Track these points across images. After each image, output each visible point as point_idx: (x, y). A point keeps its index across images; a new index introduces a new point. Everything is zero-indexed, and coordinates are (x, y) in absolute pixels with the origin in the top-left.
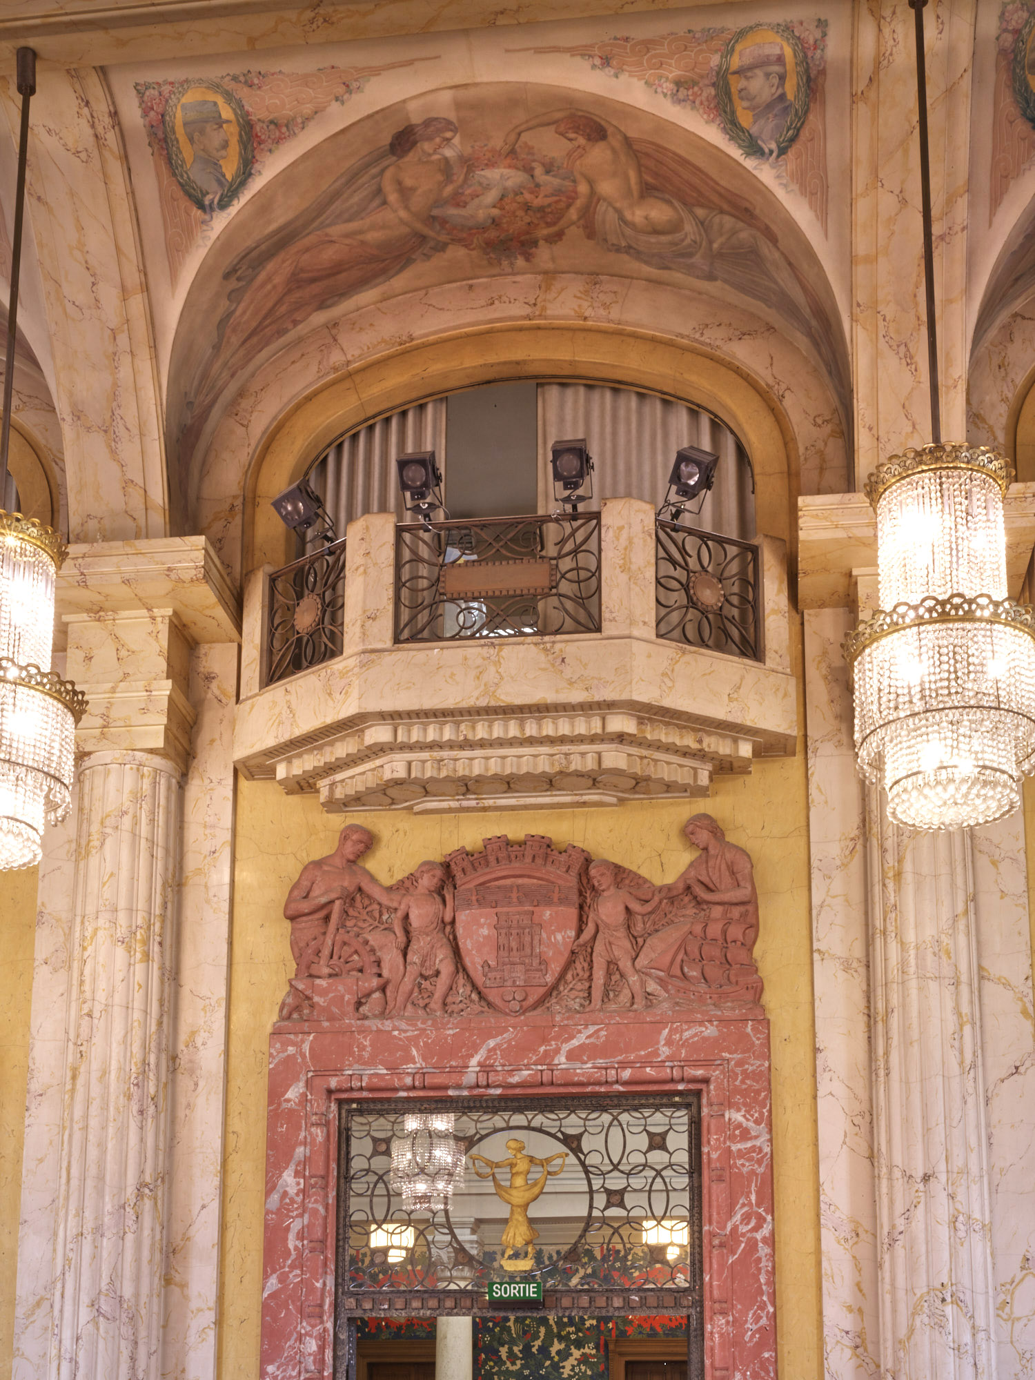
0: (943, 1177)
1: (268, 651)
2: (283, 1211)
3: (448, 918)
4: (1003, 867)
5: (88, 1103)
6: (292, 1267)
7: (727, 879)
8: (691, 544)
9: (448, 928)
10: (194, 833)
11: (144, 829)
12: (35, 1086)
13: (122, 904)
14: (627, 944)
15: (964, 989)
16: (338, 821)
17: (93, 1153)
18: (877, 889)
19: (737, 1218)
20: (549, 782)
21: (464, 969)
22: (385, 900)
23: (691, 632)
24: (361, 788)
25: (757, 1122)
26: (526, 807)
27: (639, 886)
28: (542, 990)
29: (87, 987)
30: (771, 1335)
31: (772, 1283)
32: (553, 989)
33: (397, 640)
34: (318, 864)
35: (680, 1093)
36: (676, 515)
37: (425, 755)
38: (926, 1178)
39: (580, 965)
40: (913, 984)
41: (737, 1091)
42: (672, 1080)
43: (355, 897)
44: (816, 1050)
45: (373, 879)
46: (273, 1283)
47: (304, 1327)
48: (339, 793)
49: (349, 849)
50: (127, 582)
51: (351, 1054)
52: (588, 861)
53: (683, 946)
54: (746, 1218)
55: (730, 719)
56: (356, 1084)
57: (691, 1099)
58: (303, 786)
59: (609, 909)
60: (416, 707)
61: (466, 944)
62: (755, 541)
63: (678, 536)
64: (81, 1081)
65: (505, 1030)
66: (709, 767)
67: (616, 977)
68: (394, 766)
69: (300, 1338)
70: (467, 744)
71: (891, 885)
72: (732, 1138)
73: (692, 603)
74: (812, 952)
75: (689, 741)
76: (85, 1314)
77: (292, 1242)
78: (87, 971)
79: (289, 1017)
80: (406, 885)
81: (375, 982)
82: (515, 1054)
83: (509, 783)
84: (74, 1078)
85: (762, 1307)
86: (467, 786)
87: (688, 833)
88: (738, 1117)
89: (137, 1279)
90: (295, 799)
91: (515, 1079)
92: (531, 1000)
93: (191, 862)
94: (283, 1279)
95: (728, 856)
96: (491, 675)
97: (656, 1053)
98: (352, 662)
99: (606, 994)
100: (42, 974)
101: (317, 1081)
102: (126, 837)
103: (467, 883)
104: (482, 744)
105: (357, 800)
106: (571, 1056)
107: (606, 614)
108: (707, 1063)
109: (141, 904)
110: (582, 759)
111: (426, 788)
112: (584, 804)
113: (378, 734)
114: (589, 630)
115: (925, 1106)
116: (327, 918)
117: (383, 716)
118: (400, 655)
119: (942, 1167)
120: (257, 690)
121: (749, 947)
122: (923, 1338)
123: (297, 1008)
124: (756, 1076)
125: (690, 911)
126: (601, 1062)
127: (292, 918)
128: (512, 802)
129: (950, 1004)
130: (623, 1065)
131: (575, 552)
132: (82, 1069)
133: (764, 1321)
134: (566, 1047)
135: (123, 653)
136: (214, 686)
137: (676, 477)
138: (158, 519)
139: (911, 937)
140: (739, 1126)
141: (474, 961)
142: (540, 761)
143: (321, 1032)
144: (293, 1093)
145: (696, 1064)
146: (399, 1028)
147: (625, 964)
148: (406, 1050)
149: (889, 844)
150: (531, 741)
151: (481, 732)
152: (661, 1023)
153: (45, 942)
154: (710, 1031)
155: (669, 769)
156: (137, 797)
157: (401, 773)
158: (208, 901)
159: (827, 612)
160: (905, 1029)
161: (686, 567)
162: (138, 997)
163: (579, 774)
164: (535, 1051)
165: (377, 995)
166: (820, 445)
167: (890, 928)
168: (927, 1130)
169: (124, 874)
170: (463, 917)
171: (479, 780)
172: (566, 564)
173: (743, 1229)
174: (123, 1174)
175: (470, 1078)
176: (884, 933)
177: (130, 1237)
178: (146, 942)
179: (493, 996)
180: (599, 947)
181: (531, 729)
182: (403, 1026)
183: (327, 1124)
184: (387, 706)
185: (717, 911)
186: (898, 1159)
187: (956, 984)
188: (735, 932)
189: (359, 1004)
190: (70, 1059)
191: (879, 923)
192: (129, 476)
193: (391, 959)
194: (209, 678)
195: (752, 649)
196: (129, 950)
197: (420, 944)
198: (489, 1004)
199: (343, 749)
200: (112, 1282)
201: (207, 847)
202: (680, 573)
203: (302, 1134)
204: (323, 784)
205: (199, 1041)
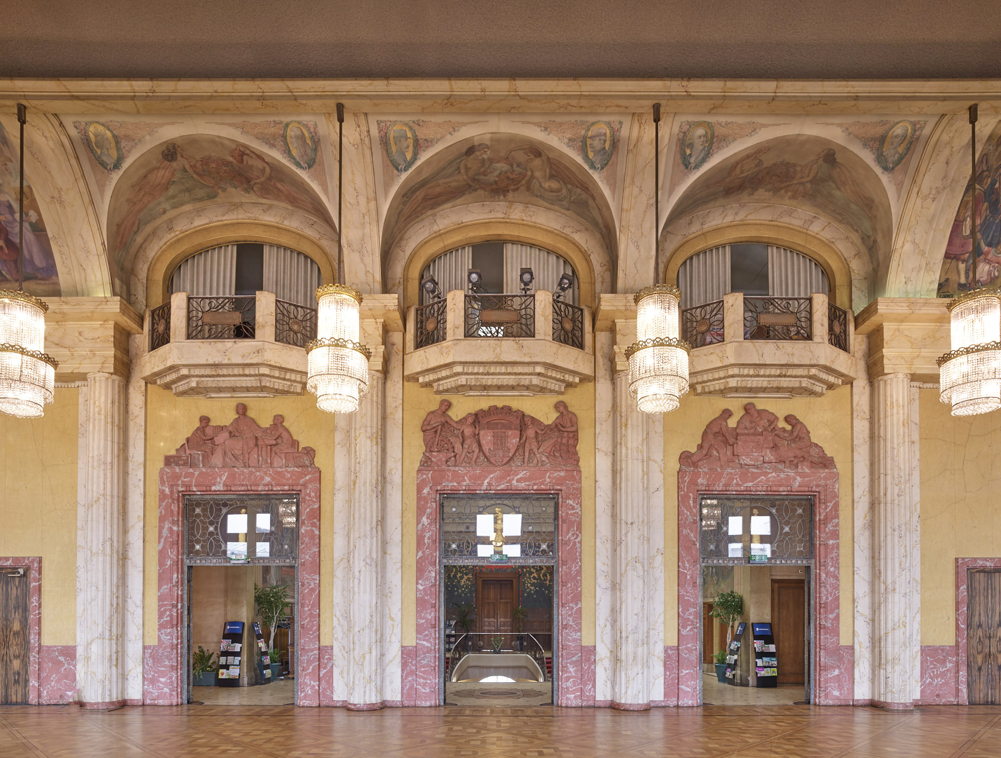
0: (637, 523)
1: (416, 336)
2: (423, 530)
3: (477, 433)
4: (656, 423)
5: (360, 493)
6: (426, 549)
7: (569, 424)
8: (563, 307)
9: (476, 437)
10: (389, 400)
11: (375, 398)
12: (337, 487)
13: (369, 424)
14: (536, 444)
15: (645, 463)
16: (439, 398)
17: (362, 510)
18: (619, 429)
19: (570, 535)
20: (513, 388)
21: (483, 451)
22: (455, 425)
23: (562, 337)
24: (449, 387)
25: (577, 504)
26: (503, 396)
27: (540, 425)
28: (508, 458)
29: (358, 453)
30: (579, 572)
31: (580, 556)
32: (511, 459)
33: (465, 336)
34: (433, 412)
35: (551, 494)
36: (558, 297)
37: (473, 377)
38: (632, 524)
39: (521, 450)
40: (630, 461)
41: (571, 494)
42: (550, 490)
43: (446, 423)
44: (596, 481)
45: (451, 419)
46: (420, 554)
47: (430, 568)
48: (441, 388)
49: (444, 408)
50: (370, 309)
51: (445, 478)
52: (523, 415)
53: (554, 446)
54: (573, 535)
55: (574, 369)
56: (446, 488)
57: (556, 496)
58: (428, 385)
59: (530, 432)
60: (472, 360)
61: (483, 442)
62: (582, 307)
63: (559, 304)
64: (357, 485)
65: (496, 471)
66: (564, 385)
67: (532, 455)
68: (462, 380)
69: (430, 572)
70: (488, 374)
71: (623, 428)
72: (569, 509)
73: (563, 328)
74: (595, 449)
75: (559, 376)
76: (362, 564)
77: (426, 541)
78: (357, 448)
79: (423, 465)
80: (463, 421)
81: (453, 454)
82: (500, 479)
83: (499, 388)
84: (354, 484)
85: (577, 563)
86: (485, 388)
87: (557, 406)
88: (571, 502)
89: (377, 553)
90: (423, 389)
91: (499, 488)
92: (505, 462)
93: (389, 410)
94: (423, 552)
95: (570, 416)
96: (498, 350)
97: (545, 481)
98: (450, 343)
99: (529, 460)
100: (338, 448)
101: (433, 487)
102: (369, 401)
103: (484, 421)
104: (493, 374)
105: (447, 391)
106: (518, 481)
107: (536, 331)
108: (561, 485)
109: (375, 425)
110: (525, 380)
111: (471, 388)
112: (523, 396)
113: (458, 369)
114: (531, 336)
115: (632, 501)
116: (436, 432)
117: (461, 363)
118: (466, 342)
119: (637, 520)
120: (412, 350)
121: (575, 446)
122: (630, 573)
123: (426, 462)
124: (577, 489)
125: (557, 434)
126: (527, 483)
127: (424, 431)
128: (499, 394)
129: (640, 468)
130: (534, 484)
131: (526, 308)
132: (357, 482)
133: (578, 568)
134: (516, 478)
135: (366, 335)
136: (395, 347)
137: (560, 284)
138: (378, 286)
139: (629, 445)
140: (571, 505)
141: (486, 448)
142: (511, 380)
143: (435, 471)
144: (425, 491)
145: (558, 485)
146: (461, 470)
147: (535, 450)
148: (464, 477)
149: (623, 414)
150: (509, 374)
151: (492, 370)
152: (546, 471)
153: (339, 437)
154: (562, 474)
155: (553, 385)
156: (372, 387)
157: (464, 383)
158: (395, 424)
159: (603, 333)
160: (627, 476)
161: (561, 316)
162: (375, 457)
163: (523, 386)
164: (506, 479)
165: (453, 458)
166: (602, 274)
167: (623, 442)
168: (633, 508)
169: (369, 415)
170: (482, 433)
171: (490, 386)
172: (523, 312)
173: (572, 538)
174: (372, 518)
175: (484, 487)
176: (621, 444)
177: (375, 538)
178: (377, 438)
179: (492, 460)
180: (527, 445)
181: (510, 370)
182: (462, 469)
183: (436, 502)
184: (463, 360)
185: (566, 434)
186: (623, 517)
187: (643, 462)
188: (571, 442)
189: (447, 461)
190: (352, 478)
191: (619, 441)
192: (368, 269)
193: (458, 446)
194: (393, 344)
195: (581, 346)
196: (371, 441)
197: (468, 442)
198: (490, 463)
199: (444, 373)
200: (370, 553)
201: (394, 405)
202: (560, 318)
203: (429, 505)
204: (435, 385)
205: (393, 473)
